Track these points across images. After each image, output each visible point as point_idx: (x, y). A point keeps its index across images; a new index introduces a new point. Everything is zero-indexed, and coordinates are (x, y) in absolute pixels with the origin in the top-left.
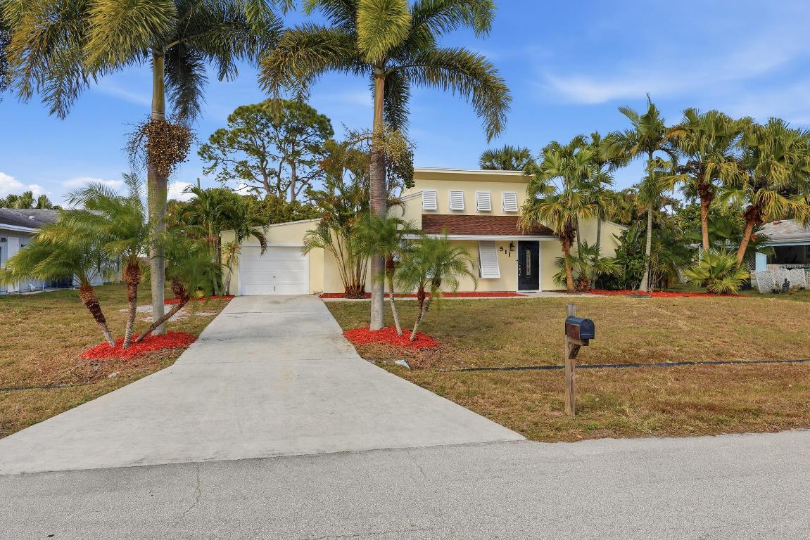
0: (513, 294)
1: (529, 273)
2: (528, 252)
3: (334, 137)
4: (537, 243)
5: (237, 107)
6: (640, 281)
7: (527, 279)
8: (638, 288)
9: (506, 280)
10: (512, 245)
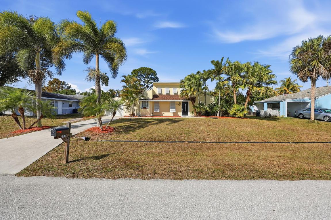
0: (180, 116)
1: (185, 111)
2: (185, 105)
3: (157, 76)
4: (188, 102)
5: (133, 70)
6: (217, 113)
7: (185, 112)
8: (216, 115)
9: (178, 113)
10: (180, 103)
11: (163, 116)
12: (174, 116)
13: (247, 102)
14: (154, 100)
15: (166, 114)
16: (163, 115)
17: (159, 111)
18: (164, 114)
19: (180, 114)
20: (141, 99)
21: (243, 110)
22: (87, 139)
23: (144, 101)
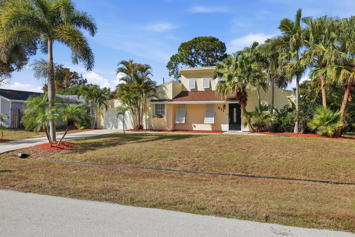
0: (225, 132)
1: (235, 121)
6: (294, 127)
7: (235, 125)
8: (293, 131)
9: (221, 125)
10: (224, 106)
11: (192, 131)
12: (213, 131)
13: (345, 102)
14: (175, 101)
15: (198, 127)
16: (194, 129)
17: (184, 122)
18: (195, 126)
19: (225, 127)
20: (152, 101)
21: (336, 120)
22: (24, 156)
23: (159, 104)
